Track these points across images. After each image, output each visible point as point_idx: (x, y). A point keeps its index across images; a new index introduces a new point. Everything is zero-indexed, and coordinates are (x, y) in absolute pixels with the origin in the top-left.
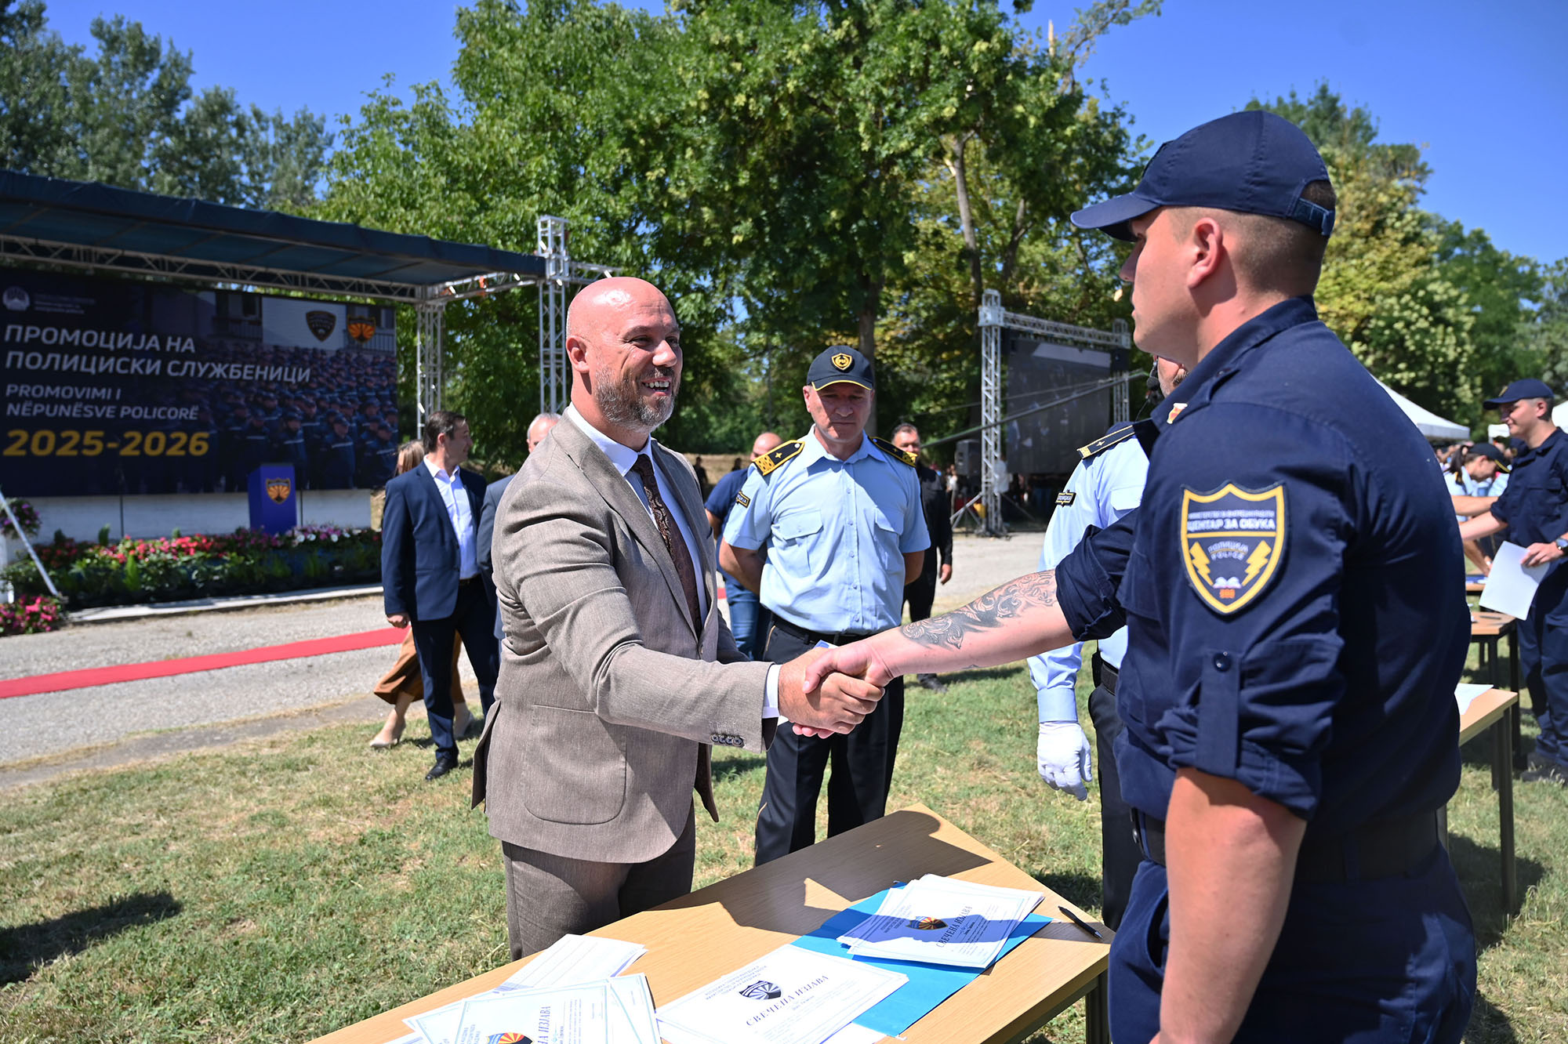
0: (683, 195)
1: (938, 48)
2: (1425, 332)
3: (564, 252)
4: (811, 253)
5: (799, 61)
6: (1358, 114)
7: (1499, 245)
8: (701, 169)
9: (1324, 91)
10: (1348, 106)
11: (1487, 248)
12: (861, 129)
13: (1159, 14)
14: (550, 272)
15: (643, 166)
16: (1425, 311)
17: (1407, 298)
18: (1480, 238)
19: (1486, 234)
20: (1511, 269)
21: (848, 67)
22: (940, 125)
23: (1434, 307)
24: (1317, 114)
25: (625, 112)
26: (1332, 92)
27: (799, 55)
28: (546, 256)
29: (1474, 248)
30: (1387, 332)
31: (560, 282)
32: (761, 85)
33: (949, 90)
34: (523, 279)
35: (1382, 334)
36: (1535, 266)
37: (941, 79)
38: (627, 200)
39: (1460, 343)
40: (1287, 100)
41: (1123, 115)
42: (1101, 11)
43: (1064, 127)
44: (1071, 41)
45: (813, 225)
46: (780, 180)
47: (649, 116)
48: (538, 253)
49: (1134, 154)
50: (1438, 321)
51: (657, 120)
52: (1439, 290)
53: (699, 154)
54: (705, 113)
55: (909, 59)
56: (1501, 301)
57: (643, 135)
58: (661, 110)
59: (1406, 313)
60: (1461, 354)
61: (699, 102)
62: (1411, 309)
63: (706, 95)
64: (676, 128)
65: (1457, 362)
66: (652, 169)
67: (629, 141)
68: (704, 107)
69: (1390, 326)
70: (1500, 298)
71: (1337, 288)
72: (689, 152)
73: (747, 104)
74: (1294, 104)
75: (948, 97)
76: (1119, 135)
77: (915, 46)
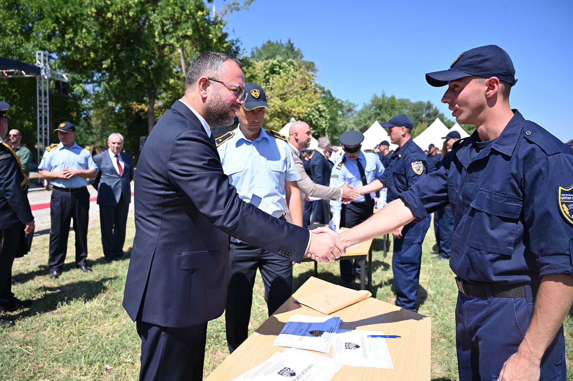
0: (81, 46)
1: (185, 11)
2: (317, 119)
3: (48, 66)
4: (133, 75)
5: (134, 5)
6: (299, 50)
7: (334, 95)
8: (90, 38)
9: (289, 41)
10: (296, 47)
11: (331, 95)
12: (156, 33)
13: (248, 9)
14: (43, 73)
15: (63, 33)
16: (318, 113)
17: (313, 109)
18: (329, 92)
19: (331, 91)
20: (336, 102)
21: (150, 10)
22: (185, 37)
23: (320, 112)
24: (287, 48)
25: (55, 9)
26: (292, 42)
27: (134, 3)
28: (41, 66)
29: (327, 95)
30: (308, 118)
31: (46, 77)
32: (118, 11)
33: (189, 26)
34: (26, 74)
35: (306, 119)
36: (342, 102)
37: (186, 22)
38: (56, 44)
39: (326, 123)
40: (279, 42)
41: (239, 41)
42: (230, 5)
43: (223, 44)
44: (221, 14)
45: (135, 65)
46: (120, 46)
47: (67, 14)
48: (36, 65)
49: (241, 55)
50: (321, 116)
51: (70, 15)
52: (322, 107)
53: (89, 32)
54: (93, 17)
55: (175, 12)
56: (334, 111)
57: (63, 20)
58: (71, 11)
59: (313, 113)
60: (326, 126)
61: (92, 13)
62: (314, 112)
63: (95, 11)
64: (78, 20)
65: (325, 128)
66: (68, 34)
67: (57, 20)
68: (94, 15)
69: (308, 116)
70: (334, 110)
71: (297, 104)
72: (84, 30)
73: (112, 17)
74: (281, 43)
75: (188, 28)
76: (238, 48)
77: (177, 9)
